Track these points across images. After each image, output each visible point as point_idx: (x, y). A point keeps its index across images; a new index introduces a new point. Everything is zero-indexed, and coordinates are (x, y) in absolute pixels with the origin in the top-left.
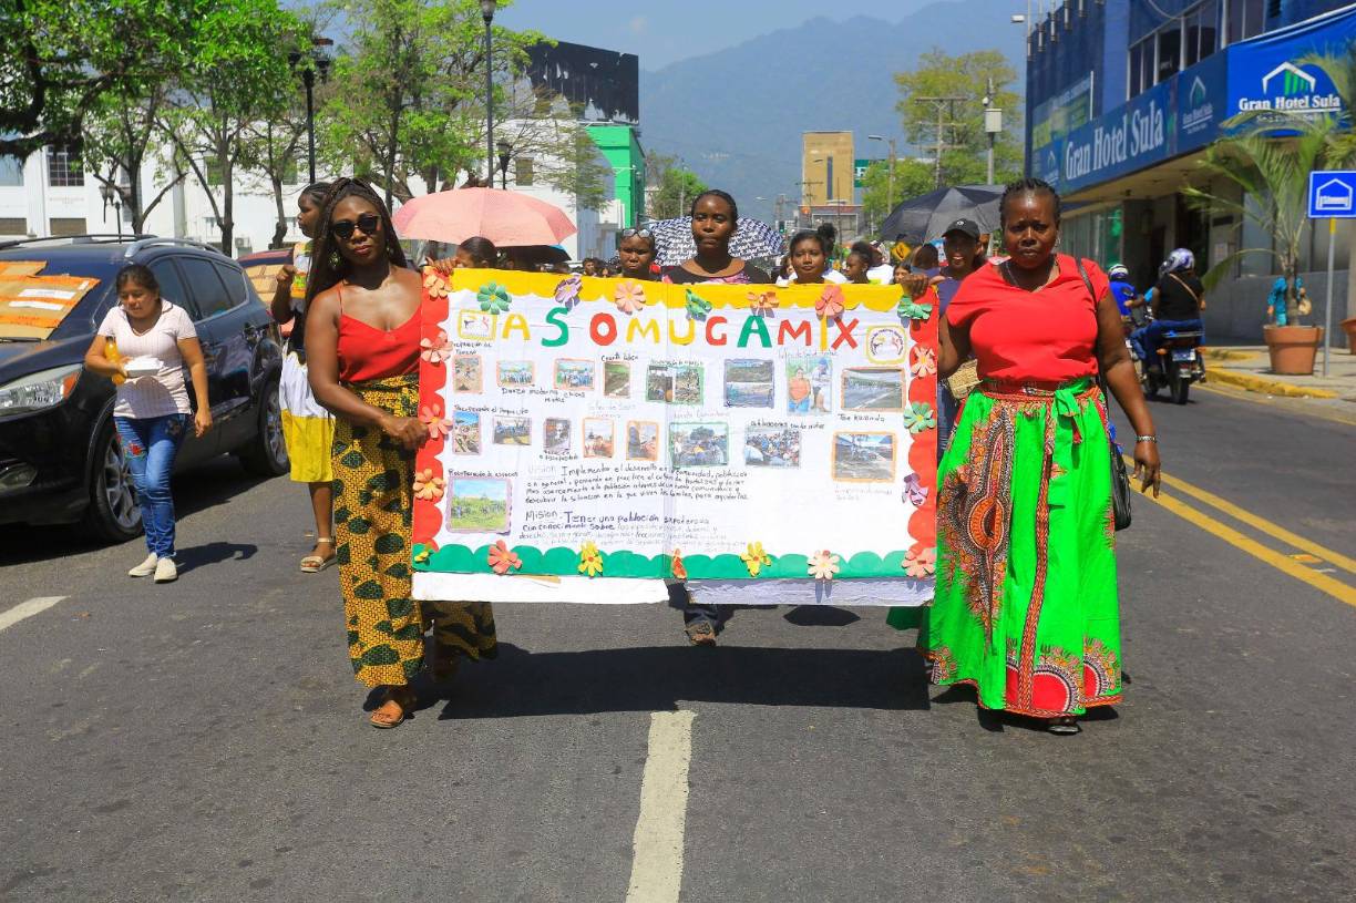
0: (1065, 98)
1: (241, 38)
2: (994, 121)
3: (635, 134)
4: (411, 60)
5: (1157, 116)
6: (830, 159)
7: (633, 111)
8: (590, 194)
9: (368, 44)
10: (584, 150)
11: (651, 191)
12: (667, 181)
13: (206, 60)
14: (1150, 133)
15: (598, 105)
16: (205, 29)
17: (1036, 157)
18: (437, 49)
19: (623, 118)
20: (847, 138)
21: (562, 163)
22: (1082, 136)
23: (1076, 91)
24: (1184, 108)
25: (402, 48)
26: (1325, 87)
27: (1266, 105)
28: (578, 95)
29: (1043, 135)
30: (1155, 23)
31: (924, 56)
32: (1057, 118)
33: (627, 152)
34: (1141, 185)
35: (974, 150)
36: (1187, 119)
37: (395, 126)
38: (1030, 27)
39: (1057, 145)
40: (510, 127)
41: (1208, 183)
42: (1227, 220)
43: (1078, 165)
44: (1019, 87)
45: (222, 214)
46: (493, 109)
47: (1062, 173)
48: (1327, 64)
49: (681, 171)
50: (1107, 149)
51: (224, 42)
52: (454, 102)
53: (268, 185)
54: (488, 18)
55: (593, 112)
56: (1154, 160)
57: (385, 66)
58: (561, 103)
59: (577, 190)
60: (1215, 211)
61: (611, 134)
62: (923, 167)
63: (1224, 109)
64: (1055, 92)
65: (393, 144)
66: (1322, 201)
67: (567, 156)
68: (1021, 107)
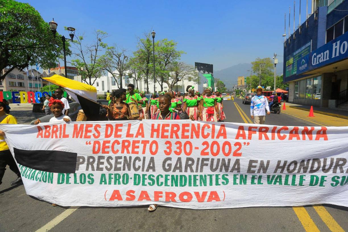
3: (212, 75)
6: (241, 80)
7: (212, 72)
11: (215, 84)
12: (218, 82)
15: (207, 72)
20: (243, 78)
28: (204, 70)
31: (256, 59)
33: (211, 78)
61: (207, 76)
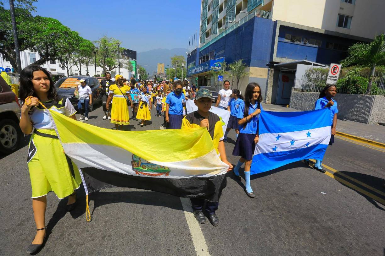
0: (192, 63)
1: (86, 47)
2: (183, 65)
3: (136, 62)
4: (107, 50)
5: (202, 67)
6: (161, 67)
7: (136, 59)
8: (130, 70)
9: (101, 48)
10: (130, 64)
11: (138, 69)
12: (140, 69)
13: (81, 49)
14: (202, 68)
16: (81, 45)
17: (188, 70)
18: (111, 49)
19: (134, 60)
20: (163, 64)
21: (127, 66)
22: (194, 68)
23: (193, 62)
24: (205, 66)
25: (106, 49)
26: (220, 66)
27: (214, 67)
28: (128, 56)
29: (189, 68)
30: (202, 55)
32: (191, 65)
33: (135, 64)
34: (200, 74)
35: (180, 68)
36: (206, 68)
37: (105, 59)
38: (188, 54)
39: (191, 69)
40: (120, 60)
41: (207, 75)
42: (209, 79)
43: (193, 71)
44: (186, 61)
45: (79, 70)
46: (119, 58)
47: (191, 72)
48: (220, 63)
49: (142, 68)
50: (197, 70)
51: (84, 47)
52: (113, 57)
53: (86, 66)
54: (119, 46)
55: (130, 59)
56: (202, 72)
57: (104, 51)
58: (126, 57)
59: (129, 69)
60: (208, 79)
61: (133, 62)
62: (174, 69)
63: (210, 67)
64: (191, 62)
65: (105, 62)
66: (219, 79)
67: (128, 65)
68: (186, 64)
